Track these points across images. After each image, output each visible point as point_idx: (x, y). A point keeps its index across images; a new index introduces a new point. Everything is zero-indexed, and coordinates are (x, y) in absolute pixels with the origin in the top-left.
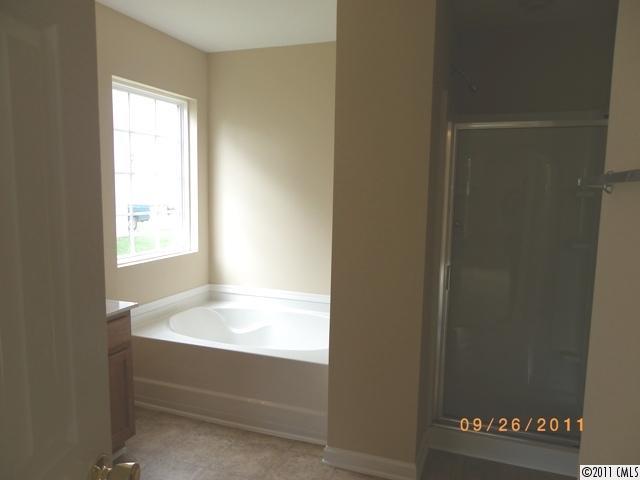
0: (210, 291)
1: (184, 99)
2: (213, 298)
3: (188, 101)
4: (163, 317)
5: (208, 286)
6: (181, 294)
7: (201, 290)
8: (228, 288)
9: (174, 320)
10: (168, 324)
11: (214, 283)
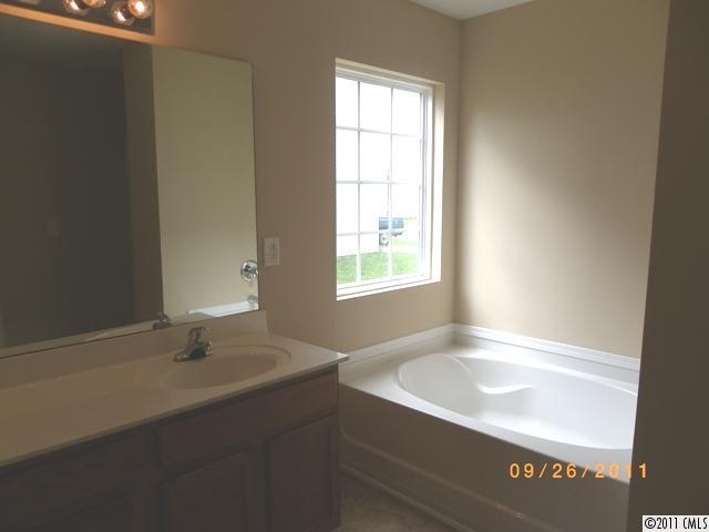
0: (454, 333)
1: (429, 85)
2: (459, 341)
3: (434, 86)
4: (389, 365)
5: (452, 325)
6: (418, 335)
7: (441, 331)
8: (478, 331)
9: (404, 369)
10: (396, 374)
11: (462, 323)
